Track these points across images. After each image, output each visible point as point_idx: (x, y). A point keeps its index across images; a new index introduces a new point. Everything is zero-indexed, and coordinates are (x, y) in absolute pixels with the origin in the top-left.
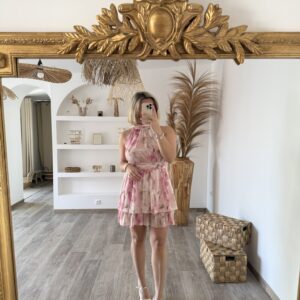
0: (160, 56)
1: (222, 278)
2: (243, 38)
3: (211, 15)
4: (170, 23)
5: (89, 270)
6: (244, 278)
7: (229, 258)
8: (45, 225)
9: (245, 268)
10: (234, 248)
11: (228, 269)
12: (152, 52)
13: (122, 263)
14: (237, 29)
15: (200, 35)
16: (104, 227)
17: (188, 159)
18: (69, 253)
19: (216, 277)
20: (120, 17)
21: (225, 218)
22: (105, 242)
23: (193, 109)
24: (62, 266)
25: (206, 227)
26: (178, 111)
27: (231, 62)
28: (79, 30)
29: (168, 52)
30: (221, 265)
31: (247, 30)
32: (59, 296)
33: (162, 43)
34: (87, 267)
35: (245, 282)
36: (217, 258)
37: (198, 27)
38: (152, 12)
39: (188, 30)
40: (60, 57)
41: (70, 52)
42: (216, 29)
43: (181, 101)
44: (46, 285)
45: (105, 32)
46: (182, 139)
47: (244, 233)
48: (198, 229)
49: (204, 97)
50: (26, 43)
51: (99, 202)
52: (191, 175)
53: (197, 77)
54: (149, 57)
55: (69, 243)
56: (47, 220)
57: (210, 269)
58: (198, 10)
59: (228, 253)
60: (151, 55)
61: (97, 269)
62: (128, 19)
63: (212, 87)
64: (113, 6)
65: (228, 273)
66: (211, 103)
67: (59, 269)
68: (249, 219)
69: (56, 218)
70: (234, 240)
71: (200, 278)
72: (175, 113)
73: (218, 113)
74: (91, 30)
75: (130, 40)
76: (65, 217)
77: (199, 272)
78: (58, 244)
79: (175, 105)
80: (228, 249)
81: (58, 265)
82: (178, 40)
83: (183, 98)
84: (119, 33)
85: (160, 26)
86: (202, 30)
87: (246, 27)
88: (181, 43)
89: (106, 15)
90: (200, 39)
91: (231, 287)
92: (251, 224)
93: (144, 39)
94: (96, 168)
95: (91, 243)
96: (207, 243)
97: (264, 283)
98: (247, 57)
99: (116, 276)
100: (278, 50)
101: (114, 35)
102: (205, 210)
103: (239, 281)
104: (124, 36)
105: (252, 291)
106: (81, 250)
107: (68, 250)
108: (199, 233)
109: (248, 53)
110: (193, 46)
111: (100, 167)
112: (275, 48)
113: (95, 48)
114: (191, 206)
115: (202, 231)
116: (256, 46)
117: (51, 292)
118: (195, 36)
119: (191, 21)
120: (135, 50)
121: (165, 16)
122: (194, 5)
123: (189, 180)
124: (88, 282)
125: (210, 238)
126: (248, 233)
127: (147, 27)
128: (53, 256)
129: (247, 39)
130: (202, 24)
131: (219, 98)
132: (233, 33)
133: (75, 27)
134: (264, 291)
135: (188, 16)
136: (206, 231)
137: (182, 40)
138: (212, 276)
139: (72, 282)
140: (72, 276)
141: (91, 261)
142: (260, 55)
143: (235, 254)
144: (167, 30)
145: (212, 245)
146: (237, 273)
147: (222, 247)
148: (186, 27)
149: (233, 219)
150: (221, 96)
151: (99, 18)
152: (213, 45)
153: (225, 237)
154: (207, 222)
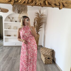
1: (47, 63)
2: (63, 2)
5: (13, 62)
6: (52, 63)
7: (48, 58)
8: (1, 50)
9: (52, 61)
10: (49, 56)
16: (17, 50)
17: (38, 34)
18: (8, 58)
19: (45, 63)
21: (47, 48)
22: (17, 54)
24: (6, 61)
25: (43, 51)
30: (46, 60)
32: (5, 69)
33: (39, 1)
34: (13, 61)
35: (52, 64)
36: (45, 58)
40: (6, 3)
43: (37, 19)
46: (37, 29)
51: (16, 44)
52: (39, 38)
53: (41, 13)
55: (8, 55)
56: (2, 49)
57: (44, 61)
61: (15, 61)
63: (44, 16)
65: (48, 62)
66: (44, 20)
67: (5, 62)
68: (53, 49)
69: (4, 48)
70: (49, 54)
71: (41, 63)
72: (35, 22)
73: (45, 23)
76: (7, 48)
78: (5, 55)
79: (35, 20)
80: (48, 56)
81: (5, 61)
83: (37, 18)
88: (45, 2)
91: (49, 65)
92: (53, 50)
94: (15, 35)
95: (14, 55)
97: (56, 64)
102: (42, 46)
103: (50, 64)
105: (54, 66)
106: (11, 57)
107: (8, 56)
108: (41, 52)
111: (16, 35)
113: (18, 1)
114: (39, 45)
117: (3, 68)
124: (13, 65)
125: (44, 53)
126: (53, 52)
128: (4, 58)
134: (56, 66)
139: (9, 65)
140: (9, 63)
141: (14, 60)
145: (44, 55)
146: (50, 62)
147: (46, 55)
149: (49, 49)
150: (47, 19)
152: (54, 3)
153: (47, 53)
154: (43, 49)
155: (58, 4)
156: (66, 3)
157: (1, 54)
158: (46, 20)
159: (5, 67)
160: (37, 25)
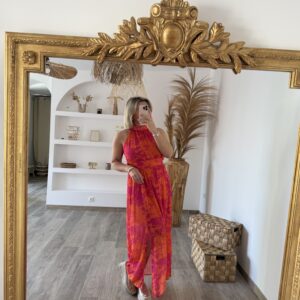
0: (170, 63)
1: (212, 277)
2: (240, 52)
3: (215, 31)
4: (180, 36)
6: (233, 278)
7: (220, 258)
8: (37, 219)
9: (234, 268)
10: (224, 248)
11: (218, 268)
14: (236, 45)
15: (205, 48)
16: (96, 225)
17: (183, 160)
19: (206, 276)
20: (138, 28)
21: (218, 219)
22: (97, 239)
23: (191, 112)
26: (176, 113)
27: (230, 71)
28: (102, 37)
29: (177, 60)
30: (211, 265)
32: (52, 286)
33: (172, 52)
36: (208, 257)
37: (204, 41)
38: (166, 26)
39: (195, 43)
41: (92, 55)
42: (218, 43)
44: (38, 277)
45: (125, 40)
46: (178, 141)
47: (235, 234)
48: (191, 229)
49: (203, 101)
50: (55, 45)
51: (92, 200)
52: (186, 176)
54: (160, 64)
55: (61, 239)
57: (201, 268)
58: (204, 27)
59: (219, 252)
60: (162, 61)
61: (90, 263)
62: (145, 30)
63: (209, 92)
64: (133, 19)
65: (217, 272)
66: (208, 107)
67: (52, 262)
68: (241, 220)
69: (48, 213)
70: (225, 240)
71: (191, 276)
73: (214, 117)
74: (113, 37)
75: (144, 49)
76: (58, 212)
77: (190, 271)
78: (51, 238)
79: (173, 107)
80: (219, 249)
81: (50, 259)
82: (186, 50)
84: (136, 42)
85: (171, 38)
86: (206, 44)
87: (244, 43)
88: (188, 53)
89: (126, 26)
90: (204, 51)
91: (220, 286)
92: (242, 226)
93: (158, 47)
94: (92, 165)
95: (84, 239)
96: (199, 242)
98: (244, 68)
99: (108, 271)
100: (270, 64)
101: (132, 43)
102: (198, 212)
103: (228, 281)
104: (140, 44)
105: (240, 290)
106: (74, 245)
107: (61, 244)
108: (191, 233)
110: (199, 57)
111: (96, 164)
112: (268, 62)
113: (115, 53)
114: (184, 208)
115: (194, 230)
116: (251, 59)
117: (43, 283)
118: (201, 48)
121: (177, 30)
122: (201, 22)
124: (80, 276)
125: (202, 238)
126: (239, 233)
127: (161, 39)
128: (46, 250)
129: (244, 53)
130: (207, 38)
131: (216, 103)
132: (233, 47)
133: (99, 34)
134: (252, 291)
135: (195, 32)
136: (199, 231)
137: (189, 50)
138: (202, 275)
139: (64, 275)
142: (254, 67)
143: (225, 254)
144: (178, 42)
145: (203, 245)
147: (213, 247)
148: (194, 40)
149: (225, 220)
151: (121, 28)
152: (215, 57)
153: (216, 238)
154: (199, 222)
155: (227, 60)
156: (252, 57)
157: (37, 234)
159: (52, 279)
160: (181, 125)
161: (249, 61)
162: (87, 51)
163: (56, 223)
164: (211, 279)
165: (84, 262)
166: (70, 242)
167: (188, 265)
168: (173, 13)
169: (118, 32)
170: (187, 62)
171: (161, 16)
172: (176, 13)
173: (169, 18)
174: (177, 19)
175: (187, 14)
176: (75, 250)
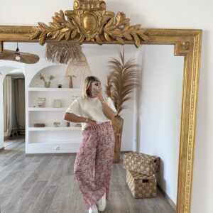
1: (140, 195)
2: (138, 32)
3: (119, 18)
4: (95, 22)
6: (155, 194)
7: (145, 181)
8: (19, 164)
9: (155, 188)
10: (148, 175)
11: (144, 188)
12: (85, 39)
13: (72, 187)
14: (135, 27)
15: (114, 29)
16: (60, 165)
17: (120, 117)
18: (36, 182)
19: (136, 194)
20: (66, 18)
21: (143, 155)
22: (61, 175)
23: (123, 83)
24: (30, 191)
25: (130, 161)
26: (113, 84)
28: (41, 25)
29: (95, 40)
30: (139, 186)
31: (141, 27)
32: (27, 209)
33: (91, 34)
34: (48, 190)
35: (155, 197)
36: (136, 181)
37: (112, 25)
38: (85, 15)
40: (29, 41)
42: (123, 26)
44: (19, 203)
45: (57, 26)
46: (115, 103)
47: (155, 164)
48: (125, 162)
49: (130, 75)
50: (8, 32)
51: (58, 149)
52: (122, 128)
54: (83, 42)
55: (36, 176)
56: (20, 161)
57: (132, 189)
58: (111, 15)
59: (144, 177)
60: (85, 41)
61: (55, 191)
62: (70, 19)
63: (135, 68)
64: (61, 11)
65: (144, 191)
66: (135, 79)
68: (158, 155)
69: (27, 160)
70: (148, 169)
72: (111, 86)
74: (48, 25)
75: (71, 32)
76: (34, 158)
77: (125, 192)
78: (28, 176)
79: (111, 80)
80: (145, 175)
81: (27, 190)
82: (100, 31)
84: (65, 27)
85: (89, 23)
86: (114, 27)
87: (140, 25)
89: (57, 17)
90: (114, 32)
91: (146, 201)
93: (80, 31)
94: (56, 124)
95: (52, 176)
96: (131, 172)
97: (168, 197)
99: (68, 196)
101: (62, 28)
103: (151, 197)
104: (68, 29)
105: (160, 203)
106: (45, 180)
107: (36, 179)
108: (125, 166)
109: (142, 41)
110: (110, 36)
111: (59, 123)
113: (51, 36)
114: (121, 150)
115: (127, 164)
116: (146, 37)
117: (22, 207)
118: (110, 30)
119: (108, 21)
120: (75, 37)
121: (92, 18)
122: (109, 12)
123: (120, 131)
124: (48, 200)
125: (133, 168)
126: (157, 164)
127: (82, 24)
128: (24, 185)
129: (140, 32)
130: (114, 23)
131: (140, 76)
132: (133, 28)
133: (39, 23)
135: (106, 18)
136: (130, 164)
137: (103, 32)
138: (133, 194)
139: (37, 200)
140: (37, 196)
141: (51, 187)
143: (149, 178)
144: (94, 26)
145: (134, 173)
146: (150, 191)
147: (140, 174)
148: (105, 25)
149: (148, 155)
151: (53, 18)
152: (121, 36)
153: (142, 167)
154: (130, 157)
156: (147, 35)
158: (141, 78)
160: (116, 92)
161: (145, 38)
162: (31, 36)
163: (32, 166)
164: (139, 196)
165: (51, 191)
166: (42, 178)
167: (124, 188)
168: (89, 6)
169: (52, 21)
170: (102, 41)
171: (80, 9)
172: (91, 6)
173: (86, 10)
174: (92, 10)
175: (98, 6)
176: (45, 183)
